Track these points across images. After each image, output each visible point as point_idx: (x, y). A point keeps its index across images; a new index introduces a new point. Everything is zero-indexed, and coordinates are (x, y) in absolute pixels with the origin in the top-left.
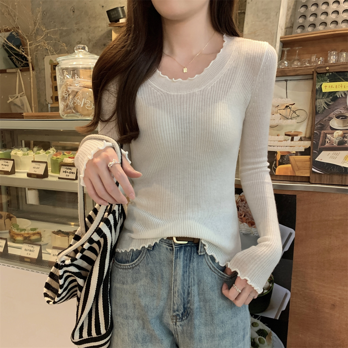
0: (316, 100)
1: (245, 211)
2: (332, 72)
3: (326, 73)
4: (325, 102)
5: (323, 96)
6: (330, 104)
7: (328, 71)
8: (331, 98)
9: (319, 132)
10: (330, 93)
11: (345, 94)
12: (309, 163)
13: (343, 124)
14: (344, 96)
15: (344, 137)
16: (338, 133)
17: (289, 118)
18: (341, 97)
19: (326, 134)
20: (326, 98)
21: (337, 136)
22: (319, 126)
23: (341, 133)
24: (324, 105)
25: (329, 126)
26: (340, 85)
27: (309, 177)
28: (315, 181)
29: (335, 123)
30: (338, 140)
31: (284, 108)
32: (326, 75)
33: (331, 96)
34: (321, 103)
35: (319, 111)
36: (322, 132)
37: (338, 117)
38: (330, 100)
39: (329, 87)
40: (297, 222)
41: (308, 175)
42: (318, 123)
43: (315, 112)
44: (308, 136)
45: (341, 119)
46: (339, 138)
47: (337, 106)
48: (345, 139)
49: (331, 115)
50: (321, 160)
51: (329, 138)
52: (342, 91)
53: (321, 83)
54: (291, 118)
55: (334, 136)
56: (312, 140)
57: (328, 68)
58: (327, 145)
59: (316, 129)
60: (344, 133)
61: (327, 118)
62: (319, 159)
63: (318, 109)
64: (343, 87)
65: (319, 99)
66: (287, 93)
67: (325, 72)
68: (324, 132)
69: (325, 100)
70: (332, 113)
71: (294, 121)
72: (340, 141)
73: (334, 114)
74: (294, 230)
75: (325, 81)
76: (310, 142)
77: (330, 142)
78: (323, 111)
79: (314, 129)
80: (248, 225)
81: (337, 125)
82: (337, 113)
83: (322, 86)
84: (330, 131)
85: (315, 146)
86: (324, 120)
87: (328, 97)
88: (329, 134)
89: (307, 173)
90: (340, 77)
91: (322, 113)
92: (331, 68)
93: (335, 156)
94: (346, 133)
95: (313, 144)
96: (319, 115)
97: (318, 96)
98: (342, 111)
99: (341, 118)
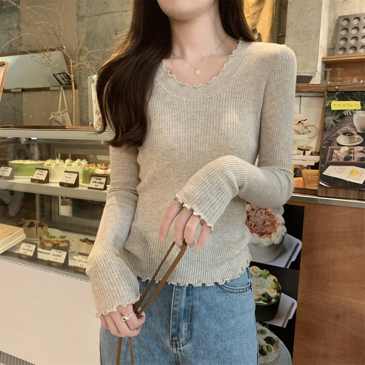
0: (325, 117)
1: (255, 221)
2: (341, 92)
3: (335, 92)
4: (334, 120)
5: (331, 114)
6: (338, 121)
7: (337, 91)
8: (339, 116)
9: (327, 148)
10: (338, 112)
11: (352, 112)
12: (317, 177)
13: (349, 141)
14: (350, 114)
15: (350, 153)
16: (344, 149)
17: (302, 133)
18: (348, 115)
19: (333, 149)
20: (335, 116)
21: (343, 152)
22: (327, 142)
23: (347, 149)
24: (332, 122)
25: (336, 143)
26: (348, 104)
27: (317, 190)
28: (322, 193)
29: (341, 139)
30: (344, 156)
31: (297, 123)
32: (335, 93)
33: (339, 114)
34: (330, 120)
35: (327, 128)
36: (330, 147)
37: (344, 134)
38: (337, 118)
39: (338, 105)
40: (304, 233)
41: (316, 188)
42: (326, 140)
43: (324, 129)
44: (317, 151)
45: (348, 136)
46: (345, 154)
47: (343, 123)
48: (351, 155)
49: (339, 132)
50: (328, 174)
51: (336, 154)
52: (349, 110)
53: (330, 101)
54: (303, 134)
55: (341, 152)
56: (320, 155)
57: (337, 88)
58: (333, 160)
59: (324, 145)
60: (350, 150)
61: (334, 135)
62: (326, 173)
63: (326, 126)
64: (350, 106)
65: (328, 116)
66: (300, 109)
67: (335, 90)
68: (331, 148)
69: (334, 118)
70: (339, 130)
71: (305, 137)
72: (346, 156)
73: (341, 131)
74: (301, 240)
75: (334, 99)
76: (319, 157)
77: (336, 158)
78: (331, 128)
79: (322, 145)
80: (258, 235)
81: (344, 141)
82: (344, 130)
83: (331, 104)
84: (337, 147)
85: (323, 160)
86: (332, 136)
87: (336, 115)
88: (336, 149)
89: (315, 186)
90: (348, 97)
91: (330, 130)
92: (339, 87)
93: (341, 171)
94: (352, 150)
95: (321, 158)
96: (327, 132)
97: (327, 114)
98: (349, 129)
99: (347, 134)
